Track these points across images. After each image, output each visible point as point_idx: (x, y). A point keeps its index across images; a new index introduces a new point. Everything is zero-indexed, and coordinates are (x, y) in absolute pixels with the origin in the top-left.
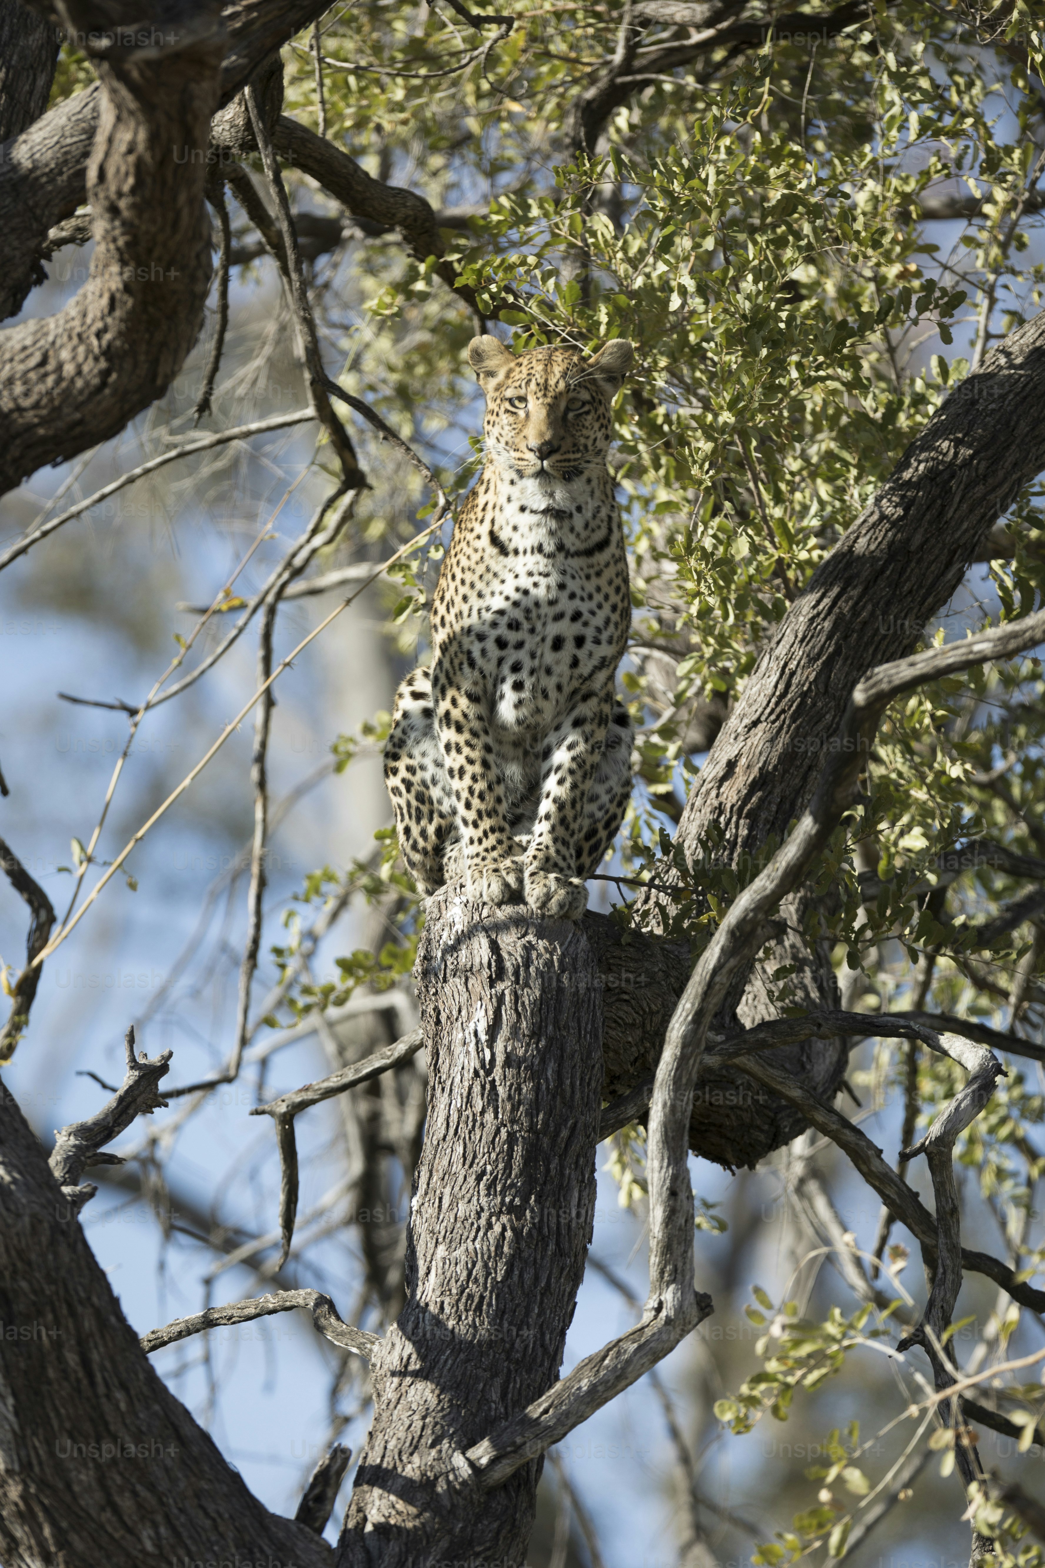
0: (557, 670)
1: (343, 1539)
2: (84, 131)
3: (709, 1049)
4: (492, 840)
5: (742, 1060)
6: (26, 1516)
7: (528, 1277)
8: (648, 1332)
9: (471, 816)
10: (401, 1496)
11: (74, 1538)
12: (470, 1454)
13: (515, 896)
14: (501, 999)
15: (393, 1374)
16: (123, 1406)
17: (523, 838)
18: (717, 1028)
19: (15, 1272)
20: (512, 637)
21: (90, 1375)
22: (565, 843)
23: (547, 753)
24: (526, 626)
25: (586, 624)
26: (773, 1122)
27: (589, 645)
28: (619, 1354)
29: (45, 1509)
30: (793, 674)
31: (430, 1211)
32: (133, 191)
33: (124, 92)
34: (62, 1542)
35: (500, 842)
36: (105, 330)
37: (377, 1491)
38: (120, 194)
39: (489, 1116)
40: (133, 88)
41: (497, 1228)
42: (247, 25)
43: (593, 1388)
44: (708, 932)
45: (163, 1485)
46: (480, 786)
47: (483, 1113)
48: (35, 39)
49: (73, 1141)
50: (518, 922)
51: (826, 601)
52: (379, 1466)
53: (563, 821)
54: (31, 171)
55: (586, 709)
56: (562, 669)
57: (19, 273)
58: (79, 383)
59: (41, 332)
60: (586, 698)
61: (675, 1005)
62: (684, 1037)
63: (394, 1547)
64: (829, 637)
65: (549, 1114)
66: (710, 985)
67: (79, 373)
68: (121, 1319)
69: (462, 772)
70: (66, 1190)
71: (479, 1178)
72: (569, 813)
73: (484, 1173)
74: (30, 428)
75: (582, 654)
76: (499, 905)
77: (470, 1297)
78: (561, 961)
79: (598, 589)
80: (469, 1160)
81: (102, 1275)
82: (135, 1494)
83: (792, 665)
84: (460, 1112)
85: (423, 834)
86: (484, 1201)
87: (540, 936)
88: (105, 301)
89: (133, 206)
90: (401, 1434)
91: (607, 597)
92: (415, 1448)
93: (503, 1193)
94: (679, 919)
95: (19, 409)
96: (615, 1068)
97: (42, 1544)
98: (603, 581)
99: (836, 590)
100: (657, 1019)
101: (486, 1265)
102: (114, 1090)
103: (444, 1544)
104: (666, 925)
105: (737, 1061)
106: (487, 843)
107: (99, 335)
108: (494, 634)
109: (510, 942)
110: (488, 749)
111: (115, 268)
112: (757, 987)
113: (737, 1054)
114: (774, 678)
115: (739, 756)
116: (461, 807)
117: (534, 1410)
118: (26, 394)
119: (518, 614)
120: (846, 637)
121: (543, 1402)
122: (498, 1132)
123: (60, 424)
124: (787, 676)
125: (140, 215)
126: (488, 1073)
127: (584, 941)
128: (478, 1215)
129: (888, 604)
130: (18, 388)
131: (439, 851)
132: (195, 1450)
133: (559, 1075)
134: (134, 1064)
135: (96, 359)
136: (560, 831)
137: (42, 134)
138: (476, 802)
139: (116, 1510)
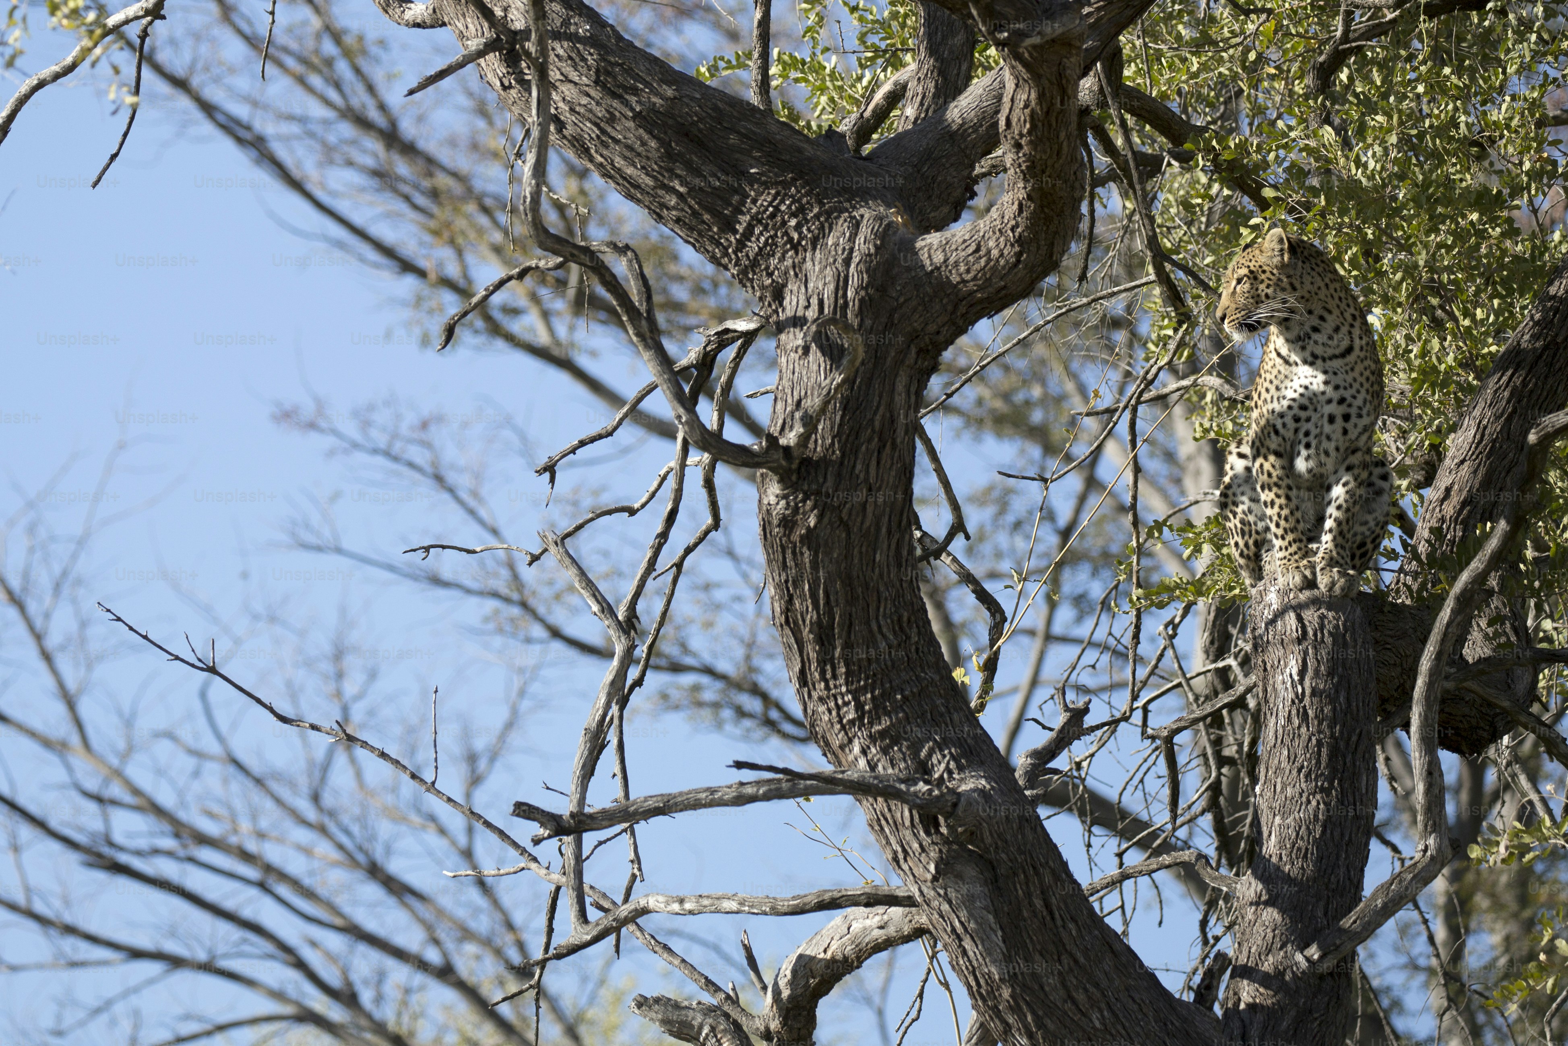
0: (1334, 437)
1: (1225, 1014)
2: (995, 97)
3: (1447, 678)
4: (1294, 548)
5: (1469, 684)
6: (1015, 1009)
7: (1336, 834)
8: (1420, 866)
9: (1280, 532)
10: (1261, 984)
11: (1048, 1022)
12: (1306, 953)
13: (1310, 584)
14: (1306, 653)
15: (1251, 904)
16: (1074, 932)
17: (1314, 546)
18: (1452, 663)
19: (997, 848)
20: (1303, 415)
21: (1051, 913)
22: (1343, 547)
23: (1329, 488)
24: (1311, 407)
25: (1350, 406)
26: (1492, 725)
27: (1354, 419)
28: (1401, 882)
29: (1027, 1003)
30: (1485, 428)
31: (1268, 794)
32: (1030, 132)
33: (1020, 67)
34: (1040, 1025)
35: (1300, 549)
36: (1017, 225)
37: (1245, 982)
38: (1021, 135)
39: (1304, 730)
40: (1026, 65)
41: (1314, 803)
42: (1098, 20)
43: (1385, 905)
44: (1441, 599)
45: (1104, 983)
46: (1285, 512)
47: (1299, 727)
48: (959, 39)
49: (1029, 761)
50: (1315, 602)
51: (1505, 378)
52: (1246, 966)
53: (1341, 533)
54: (962, 125)
55: (1355, 459)
56: (1337, 435)
57: (957, 193)
58: (1002, 262)
59: (975, 230)
60: (1354, 452)
61: (1422, 650)
62: (1430, 669)
63: (1260, 1017)
64: (1508, 402)
65: (1343, 725)
66: (1445, 634)
67: (1002, 255)
68: (1069, 875)
69: (1273, 503)
70: (1028, 793)
71: (1299, 771)
72: (1345, 527)
73: (1302, 767)
74: (971, 293)
75: (1349, 426)
76: (1301, 590)
77: (1299, 849)
78: (1344, 625)
79: (1355, 380)
80: (1292, 758)
81: (1055, 846)
82: (1086, 990)
83: (1485, 422)
84: (1284, 727)
85: (1246, 545)
86: (1303, 785)
87: (1329, 609)
88: (1016, 206)
89: (1031, 142)
90: (1260, 942)
91: (1362, 385)
92: (1269, 951)
93: (1316, 780)
94: (1420, 591)
95: (964, 281)
96: (1385, 694)
97: (1026, 1027)
98: (1356, 374)
99: (1509, 373)
100: (1410, 660)
101: (1308, 828)
102: (1051, 729)
103: (1293, 1013)
104: (1412, 597)
105: (1465, 684)
106: (1291, 550)
107: (1013, 229)
108: (1291, 413)
109: (1311, 616)
110: (1289, 488)
111: (1021, 185)
112: (1475, 635)
113: (1465, 680)
114: (1473, 432)
115: (1453, 484)
116: (1273, 527)
117: (1347, 922)
118: (968, 271)
119: (1305, 401)
120: (1519, 401)
121: (1353, 916)
122: (1310, 739)
123: (991, 290)
124: (1481, 430)
125: (1035, 149)
126: (1301, 701)
127: (1358, 610)
128: (1301, 795)
129: (1546, 377)
130: (962, 268)
131: (1258, 557)
132: (1124, 959)
133: (1348, 699)
134: (1067, 709)
135: (1012, 245)
136: (1340, 540)
137: (967, 101)
138: (1282, 523)
139: (1074, 1002)
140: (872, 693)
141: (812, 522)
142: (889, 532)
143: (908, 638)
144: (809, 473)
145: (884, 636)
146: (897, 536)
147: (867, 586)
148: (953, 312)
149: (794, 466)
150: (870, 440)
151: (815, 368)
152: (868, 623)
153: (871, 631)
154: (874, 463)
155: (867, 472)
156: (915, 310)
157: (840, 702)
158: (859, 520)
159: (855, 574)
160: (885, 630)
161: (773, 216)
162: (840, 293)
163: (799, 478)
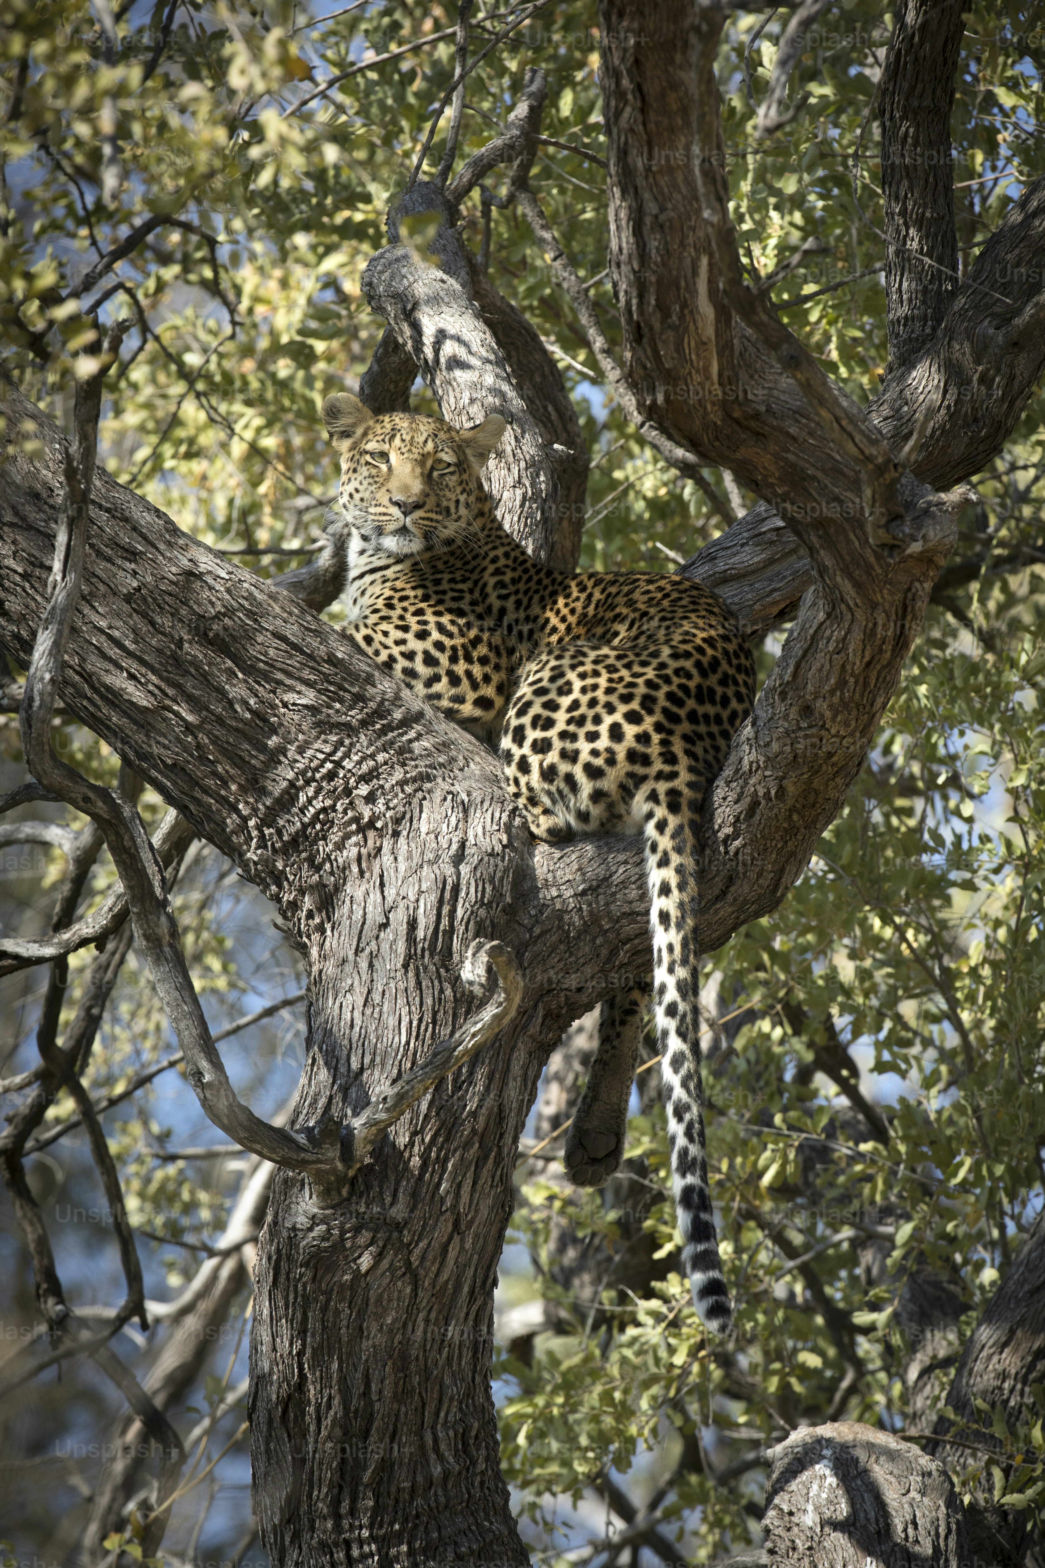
32: (828, 691)
38: (815, 694)
140: (409, 1544)
141: (365, 1262)
142: (472, 1293)
143: (474, 1463)
144: (368, 1187)
145: (441, 1458)
146: (479, 1302)
147: (426, 1373)
148: (609, 960)
149: (351, 1173)
150: (467, 1145)
151: (392, 1022)
152: (420, 1434)
153: (422, 1447)
154: (469, 1181)
155: (457, 1196)
156: (553, 949)
157: (355, 1553)
158: (434, 1269)
159: (414, 1353)
160: (443, 1447)
161: (331, 776)
162: (446, 909)
163: (351, 1193)
